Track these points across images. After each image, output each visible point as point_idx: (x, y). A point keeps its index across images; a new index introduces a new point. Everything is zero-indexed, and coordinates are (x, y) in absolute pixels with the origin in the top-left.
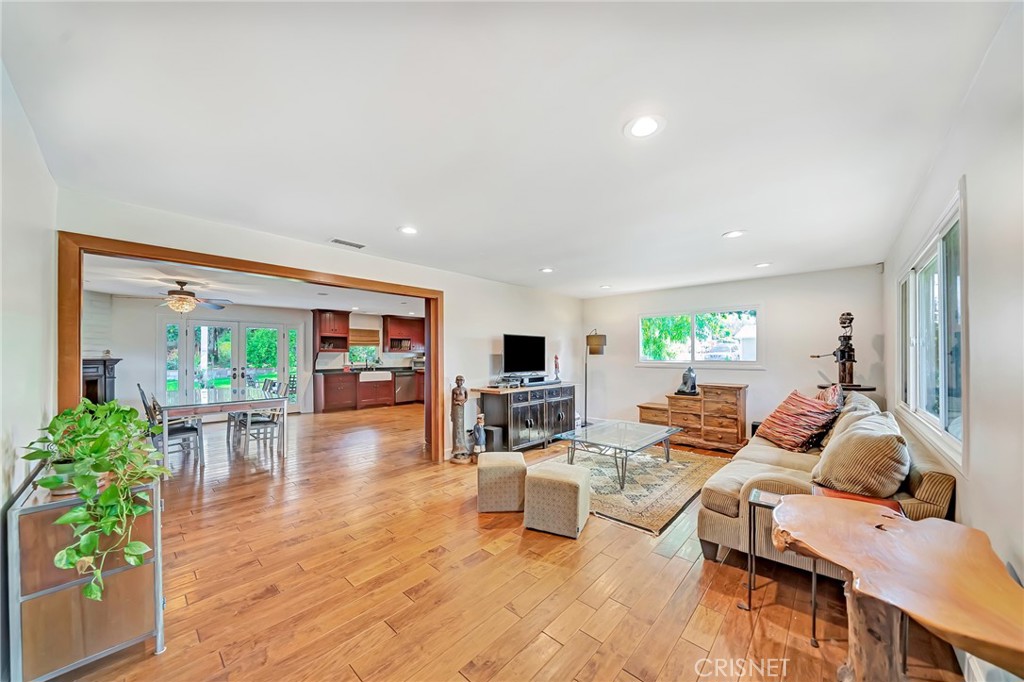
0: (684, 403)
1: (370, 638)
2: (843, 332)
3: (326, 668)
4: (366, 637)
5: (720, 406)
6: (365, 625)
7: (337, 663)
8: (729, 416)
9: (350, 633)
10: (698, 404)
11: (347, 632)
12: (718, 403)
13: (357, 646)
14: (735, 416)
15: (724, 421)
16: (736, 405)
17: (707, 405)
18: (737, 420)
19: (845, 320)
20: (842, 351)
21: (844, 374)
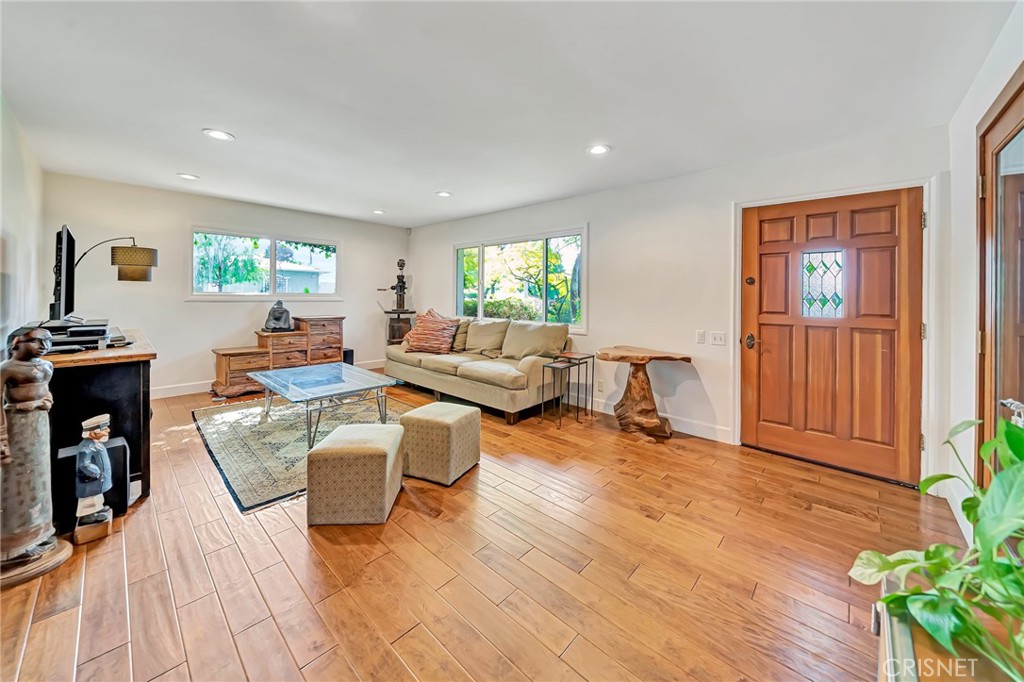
0: (287, 340)
1: (655, 583)
2: (399, 273)
3: (706, 607)
4: (655, 588)
5: (325, 337)
6: (642, 594)
7: (696, 601)
8: (334, 346)
9: (658, 604)
10: (305, 339)
11: (657, 608)
12: (323, 334)
13: (669, 593)
14: (339, 345)
15: (329, 352)
16: (340, 334)
17: (313, 339)
18: (340, 348)
19: (401, 264)
20: (401, 286)
21: (401, 302)
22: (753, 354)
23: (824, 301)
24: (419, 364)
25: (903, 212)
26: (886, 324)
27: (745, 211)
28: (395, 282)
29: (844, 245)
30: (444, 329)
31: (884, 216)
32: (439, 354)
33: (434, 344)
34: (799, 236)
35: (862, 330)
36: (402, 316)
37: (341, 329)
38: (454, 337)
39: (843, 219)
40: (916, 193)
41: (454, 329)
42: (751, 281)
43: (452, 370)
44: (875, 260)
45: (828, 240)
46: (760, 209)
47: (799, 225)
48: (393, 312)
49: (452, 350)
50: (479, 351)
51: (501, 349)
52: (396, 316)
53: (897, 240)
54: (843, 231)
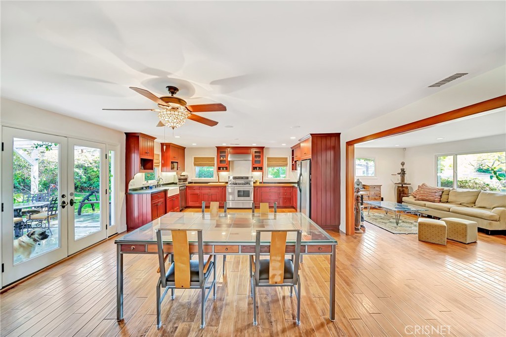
2: (401, 167)
5: (375, 192)
8: (378, 195)
10: (368, 192)
15: (377, 197)
16: (380, 191)
17: (371, 192)
18: (380, 196)
19: (403, 164)
20: (403, 172)
21: (403, 180)
24: (425, 206)
28: (400, 171)
30: (436, 192)
32: (434, 202)
33: (432, 198)
36: (404, 185)
37: (380, 189)
38: (441, 196)
41: (441, 192)
43: (448, 210)
48: (399, 184)
49: (440, 201)
50: (460, 203)
51: (475, 203)
52: (401, 185)
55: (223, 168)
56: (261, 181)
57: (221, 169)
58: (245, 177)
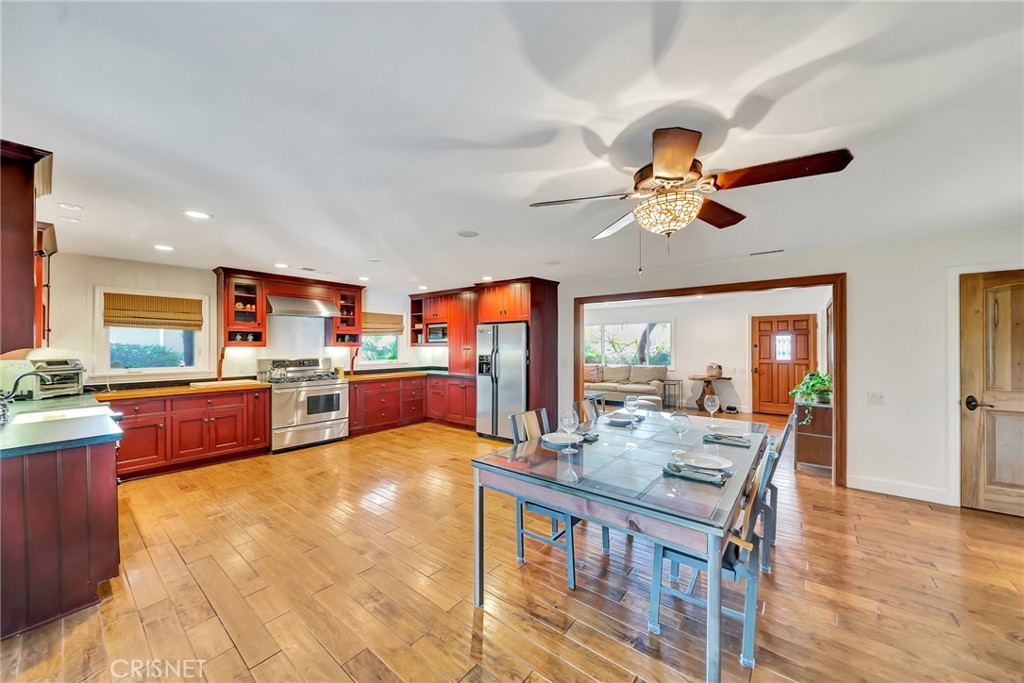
22: (757, 375)
23: (784, 353)
25: (811, 321)
26: (806, 362)
27: (753, 318)
29: (791, 333)
31: (805, 323)
34: (775, 328)
35: (799, 364)
39: (791, 323)
40: (815, 316)
41: (597, 371)
42: (756, 346)
44: (801, 339)
45: (785, 331)
46: (759, 317)
47: (775, 324)
49: (598, 380)
51: (629, 379)
53: (809, 332)
54: (791, 328)
55: (245, 335)
56: (348, 369)
57: (239, 337)
58: (309, 360)
